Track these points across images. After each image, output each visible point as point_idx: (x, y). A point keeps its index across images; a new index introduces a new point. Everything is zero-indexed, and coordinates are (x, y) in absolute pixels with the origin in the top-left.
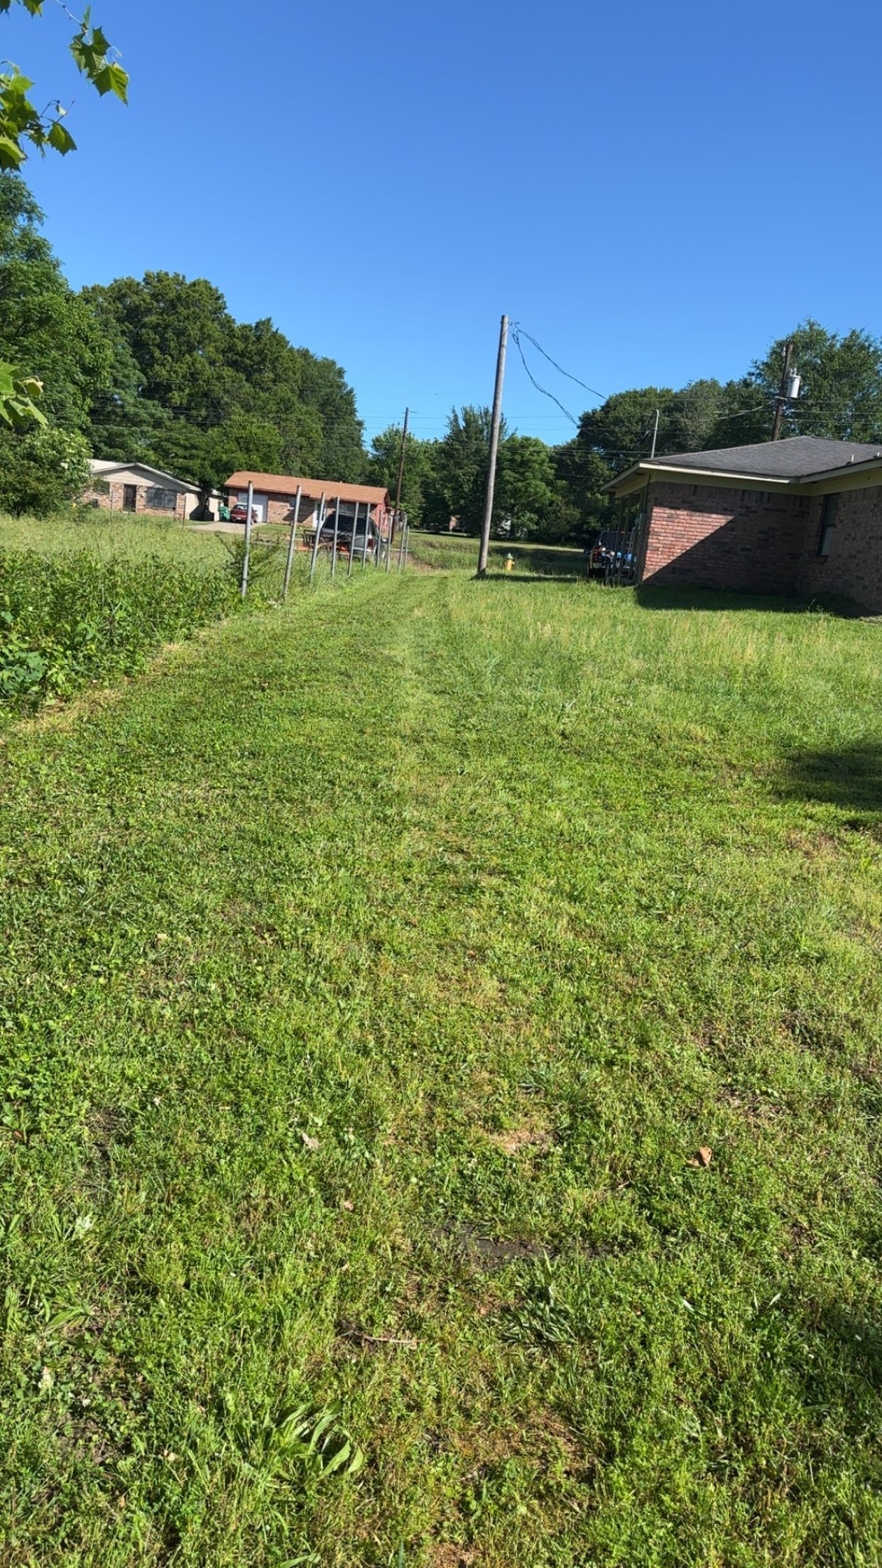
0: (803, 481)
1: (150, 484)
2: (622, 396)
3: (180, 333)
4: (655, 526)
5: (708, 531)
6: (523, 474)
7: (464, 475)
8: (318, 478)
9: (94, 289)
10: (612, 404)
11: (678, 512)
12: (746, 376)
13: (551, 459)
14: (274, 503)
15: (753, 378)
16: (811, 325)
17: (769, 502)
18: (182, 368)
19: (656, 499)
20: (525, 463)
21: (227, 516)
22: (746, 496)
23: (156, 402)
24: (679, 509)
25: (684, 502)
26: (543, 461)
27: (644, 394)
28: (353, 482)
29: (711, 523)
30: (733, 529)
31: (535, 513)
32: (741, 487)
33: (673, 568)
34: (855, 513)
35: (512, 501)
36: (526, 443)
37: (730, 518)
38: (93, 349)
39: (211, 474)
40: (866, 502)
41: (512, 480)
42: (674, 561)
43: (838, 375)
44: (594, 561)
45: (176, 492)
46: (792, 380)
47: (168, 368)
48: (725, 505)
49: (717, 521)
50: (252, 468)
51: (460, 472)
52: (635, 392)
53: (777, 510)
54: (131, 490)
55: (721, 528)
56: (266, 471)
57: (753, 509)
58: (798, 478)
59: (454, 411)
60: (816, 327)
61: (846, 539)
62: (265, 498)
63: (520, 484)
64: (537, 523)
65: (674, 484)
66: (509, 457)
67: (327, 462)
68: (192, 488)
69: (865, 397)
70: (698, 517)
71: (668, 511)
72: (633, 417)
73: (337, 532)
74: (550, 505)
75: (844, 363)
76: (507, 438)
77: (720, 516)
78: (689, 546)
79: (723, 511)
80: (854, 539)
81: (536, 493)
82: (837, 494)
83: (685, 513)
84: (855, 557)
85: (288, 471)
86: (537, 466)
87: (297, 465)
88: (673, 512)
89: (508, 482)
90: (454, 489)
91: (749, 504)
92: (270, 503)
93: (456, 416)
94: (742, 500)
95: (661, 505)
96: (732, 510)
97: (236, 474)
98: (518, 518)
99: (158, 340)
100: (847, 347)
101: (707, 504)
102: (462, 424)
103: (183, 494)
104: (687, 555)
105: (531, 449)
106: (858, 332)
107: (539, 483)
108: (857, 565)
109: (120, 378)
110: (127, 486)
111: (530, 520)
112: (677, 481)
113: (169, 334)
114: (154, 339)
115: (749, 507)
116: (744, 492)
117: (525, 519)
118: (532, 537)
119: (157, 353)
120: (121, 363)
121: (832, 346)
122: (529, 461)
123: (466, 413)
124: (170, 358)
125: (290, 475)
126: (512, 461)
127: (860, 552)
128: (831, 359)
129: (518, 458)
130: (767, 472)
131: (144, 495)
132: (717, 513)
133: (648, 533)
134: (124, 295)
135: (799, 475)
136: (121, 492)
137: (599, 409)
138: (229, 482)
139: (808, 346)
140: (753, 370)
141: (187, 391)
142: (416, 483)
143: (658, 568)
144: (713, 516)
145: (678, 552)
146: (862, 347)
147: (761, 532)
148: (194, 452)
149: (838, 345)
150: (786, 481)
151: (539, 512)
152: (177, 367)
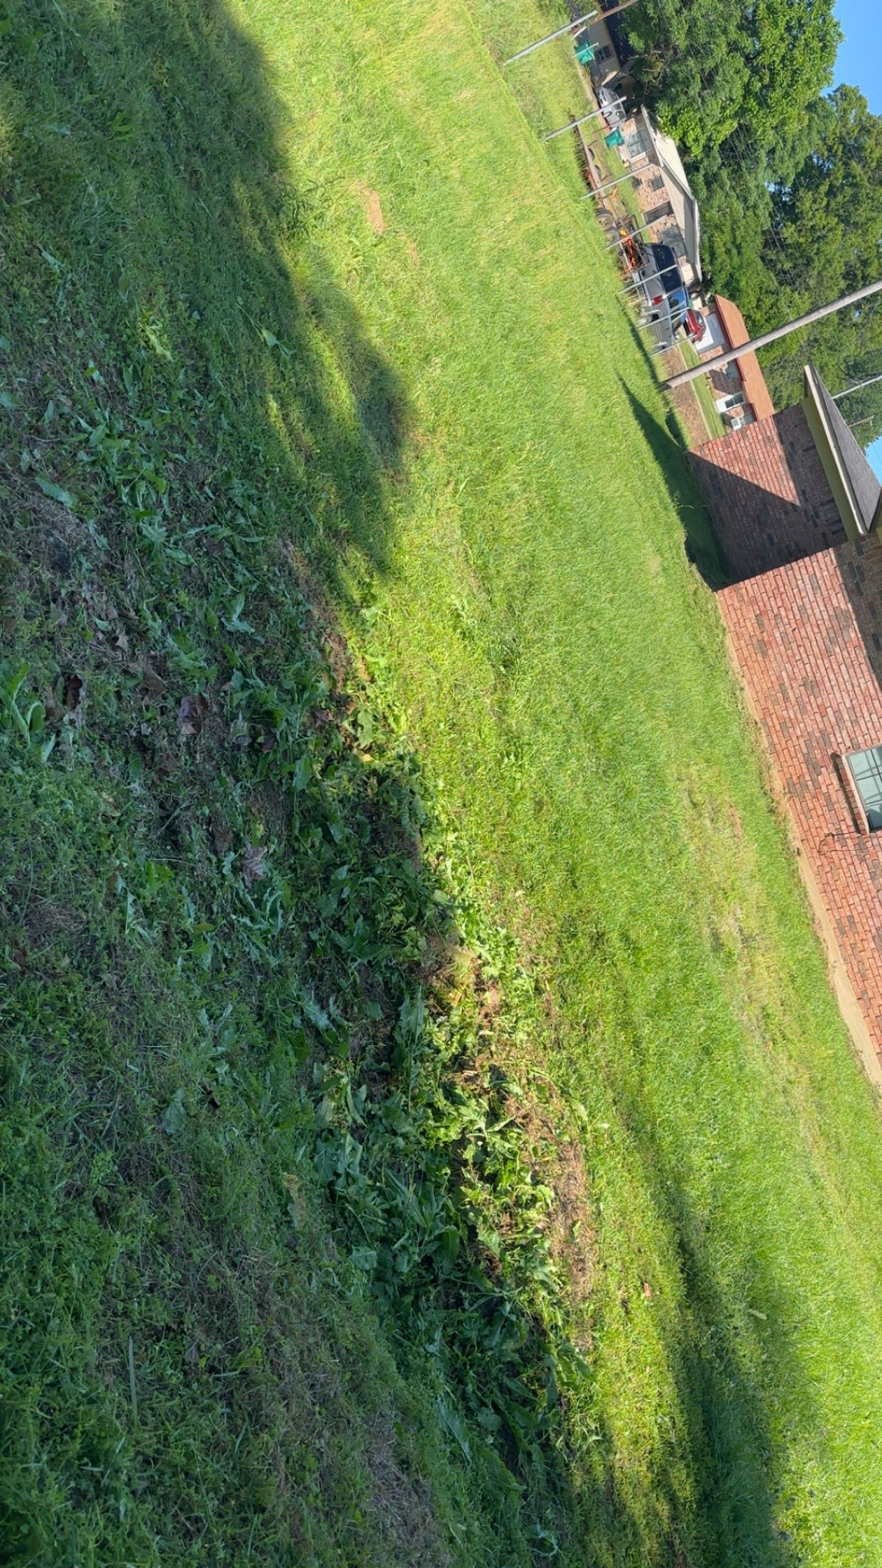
1: (682, 225)
3: (855, 200)
4: (752, 428)
5: (772, 488)
9: (860, 98)
11: (778, 445)
17: (834, 533)
18: (820, 220)
22: (829, 506)
23: (771, 205)
24: (782, 443)
25: (792, 444)
29: (782, 486)
30: (786, 512)
32: (835, 495)
33: (716, 475)
37: (798, 503)
38: (787, 94)
39: (721, 279)
42: (723, 470)
45: (686, 253)
47: (815, 206)
48: (809, 491)
49: (786, 490)
54: (668, 210)
55: (782, 500)
57: (818, 521)
62: (723, 341)
65: (806, 422)
68: (698, 267)
70: (782, 469)
71: (774, 433)
77: (794, 492)
78: (747, 477)
79: (802, 493)
83: (781, 453)
88: (776, 439)
91: (820, 512)
92: (720, 349)
94: (822, 505)
95: (778, 422)
96: (806, 500)
97: (733, 305)
99: (838, 183)
101: (801, 469)
103: (688, 261)
104: (737, 480)
109: (777, 155)
110: (669, 204)
112: (811, 425)
113: (849, 191)
114: (837, 179)
115: (818, 516)
116: (832, 500)
119: (824, 188)
120: (793, 149)
124: (824, 203)
130: (861, 505)
131: (669, 225)
132: (796, 487)
134: (869, 132)
136: (661, 202)
138: (723, 303)
141: (801, 240)
143: (709, 459)
144: (791, 484)
145: (736, 470)
147: (796, 544)
148: (734, 251)
152: (821, 214)
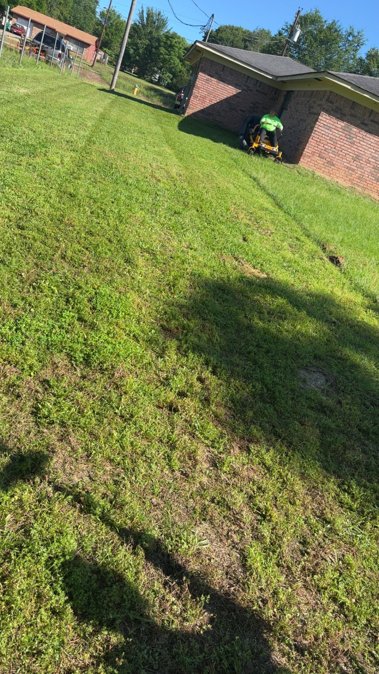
0: (279, 79)
2: (227, 27)
4: (198, 83)
5: (224, 96)
6: (169, 52)
7: (141, 43)
8: (69, 24)
10: (221, 30)
11: (212, 79)
12: (281, 29)
13: (185, 49)
14: (36, 28)
15: (284, 31)
16: (317, 12)
17: (259, 87)
19: (202, 67)
20: (171, 46)
21: (9, 28)
22: (249, 80)
25: (216, 74)
26: (181, 48)
27: (237, 29)
28: (87, 31)
29: (229, 91)
30: (238, 97)
31: (172, 74)
32: (248, 74)
34: (297, 104)
35: (162, 65)
36: (174, 36)
37: (239, 91)
40: (304, 99)
41: (164, 53)
43: (322, 42)
44: (178, 100)
46: (296, 31)
48: (237, 82)
49: (231, 90)
50: (30, 6)
51: (139, 41)
52: (233, 27)
53: (263, 93)
55: (234, 95)
56: (38, 11)
57: (251, 88)
58: (277, 77)
59: (142, 8)
60: (318, 14)
61: (290, 118)
63: (167, 57)
64: (172, 80)
65: (213, 61)
66: (164, 41)
67: (75, 18)
69: (331, 58)
70: (222, 85)
71: (207, 76)
72: (229, 39)
73: (42, 44)
74: (180, 72)
75: (326, 37)
76: (166, 31)
77: (233, 88)
78: (215, 101)
79: (236, 86)
80: (293, 118)
81: (174, 64)
82: (293, 91)
83: (216, 80)
84: (291, 129)
85: (50, 14)
86: (177, 49)
87: (57, 12)
88: (209, 77)
89: (161, 54)
90: (135, 50)
91: (249, 85)
92: (34, 27)
93: (143, 11)
94: (247, 82)
95: (204, 72)
96: (240, 86)
97: (19, 6)
98: (163, 74)
100: (329, 28)
101: (228, 78)
102: (145, 16)
104: (213, 106)
105: (176, 40)
106: (336, 22)
107: (176, 59)
108: (291, 134)
111: (169, 77)
112: (215, 60)
115: (249, 87)
116: (248, 77)
117: (166, 75)
118: (168, 87)
121: (323, 26)
122: (174, 46)
123: (149, 11)
125: (51, 17)
126: (166, 43)
127: (294, 127)
128: (321, 32)
129: (169, 42)
130: (262, 69)
132: (232, 86)
133: (194, 86)
135: (277, 75)
137: (215, 30)
138: (14, 10)
139: (313, 22)
140: (284, 27)
142: (118, 42)
144: (230, 86)
146: (336, 31)
147: (252, 103)
149: (325, 27)
150: (271, 78)
151: (174, 74)
